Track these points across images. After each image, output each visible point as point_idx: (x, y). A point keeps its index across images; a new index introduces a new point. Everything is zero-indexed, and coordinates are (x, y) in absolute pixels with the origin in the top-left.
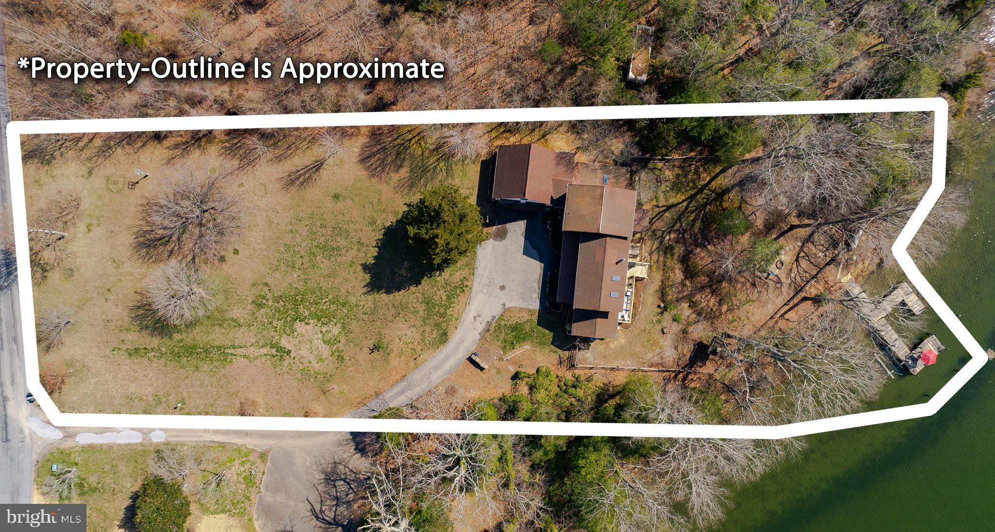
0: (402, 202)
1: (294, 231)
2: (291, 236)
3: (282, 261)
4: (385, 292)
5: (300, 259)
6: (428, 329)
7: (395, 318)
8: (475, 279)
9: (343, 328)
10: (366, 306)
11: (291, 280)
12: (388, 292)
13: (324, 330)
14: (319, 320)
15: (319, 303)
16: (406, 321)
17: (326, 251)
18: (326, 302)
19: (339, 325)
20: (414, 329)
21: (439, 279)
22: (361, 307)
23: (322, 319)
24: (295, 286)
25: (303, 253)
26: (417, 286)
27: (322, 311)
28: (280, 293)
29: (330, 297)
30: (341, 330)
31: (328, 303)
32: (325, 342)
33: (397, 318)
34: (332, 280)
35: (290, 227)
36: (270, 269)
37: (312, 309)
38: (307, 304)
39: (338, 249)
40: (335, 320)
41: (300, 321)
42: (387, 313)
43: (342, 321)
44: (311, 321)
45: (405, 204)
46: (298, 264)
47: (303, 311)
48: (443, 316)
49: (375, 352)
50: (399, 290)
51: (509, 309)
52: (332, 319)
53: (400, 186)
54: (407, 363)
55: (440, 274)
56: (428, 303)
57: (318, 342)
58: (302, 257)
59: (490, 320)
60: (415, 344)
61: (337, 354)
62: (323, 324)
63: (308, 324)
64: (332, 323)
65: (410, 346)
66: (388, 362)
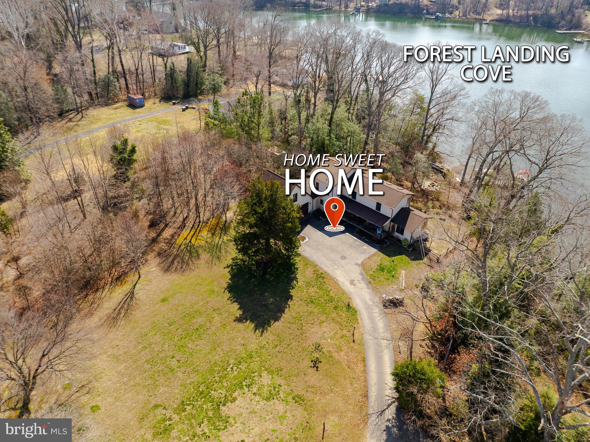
0: (221, 269)
1: (147, 346)
2: (147, 351)
3: (156, 375)
4: (275, 321)
5: (174, 359)
6: (334, 315)
7: (301, 329)
8: (321, 266)
9: (270, 372)
10: (270, 341)
11: (180, 382)
12: (277, 319)
13: (255, 390)
14: (241, 388)
15: (226, 374)
16: (312, 324)
17: (192, 335)
18: (232, 368)
19: (265, 374)
20: (325, 324)
21: (300, 284)
22: (267, 345)
23: (244, 383)
24: (188, 382)
25: (171, 354)
26: (292, 299)
27: (235, 378)
28: (178, 402)
29: (232, 361)
30: (270, 376)
31: (235, 368)
32: (268, 399)
33: (304, 328)
34: (219, 349)
35: (140, 347)
36: (148, 391)
37: (225, 384)
38: (215, 385)
39: (201, 326)
40: (256, 374)
41: (224, 405)
42: (291, 331)
43: (263, 369)
44: (236, 394)
45: (225, 268)
46: (174, 363)
47: (218, 394)
48: (331, 300)
49: (320, 365)
50: (284, 312)
51: (362, 263)
52: (253, 375)
53: (210, 263)
54: (352, 349)
55: (297, 282)
56: (312, 302)
57: (259, 404)
58: (173, 357)
59: (361, 277)
60: (339, 331)
61: (290, 398)
62: (248, 386)
63: (235, 399)
64: (256, 378)
65: (337, 336)
66: (339, 362)
